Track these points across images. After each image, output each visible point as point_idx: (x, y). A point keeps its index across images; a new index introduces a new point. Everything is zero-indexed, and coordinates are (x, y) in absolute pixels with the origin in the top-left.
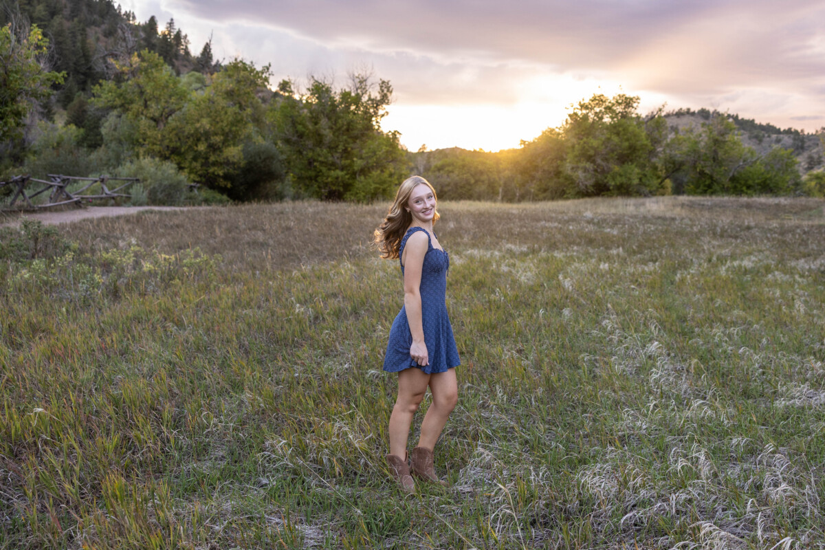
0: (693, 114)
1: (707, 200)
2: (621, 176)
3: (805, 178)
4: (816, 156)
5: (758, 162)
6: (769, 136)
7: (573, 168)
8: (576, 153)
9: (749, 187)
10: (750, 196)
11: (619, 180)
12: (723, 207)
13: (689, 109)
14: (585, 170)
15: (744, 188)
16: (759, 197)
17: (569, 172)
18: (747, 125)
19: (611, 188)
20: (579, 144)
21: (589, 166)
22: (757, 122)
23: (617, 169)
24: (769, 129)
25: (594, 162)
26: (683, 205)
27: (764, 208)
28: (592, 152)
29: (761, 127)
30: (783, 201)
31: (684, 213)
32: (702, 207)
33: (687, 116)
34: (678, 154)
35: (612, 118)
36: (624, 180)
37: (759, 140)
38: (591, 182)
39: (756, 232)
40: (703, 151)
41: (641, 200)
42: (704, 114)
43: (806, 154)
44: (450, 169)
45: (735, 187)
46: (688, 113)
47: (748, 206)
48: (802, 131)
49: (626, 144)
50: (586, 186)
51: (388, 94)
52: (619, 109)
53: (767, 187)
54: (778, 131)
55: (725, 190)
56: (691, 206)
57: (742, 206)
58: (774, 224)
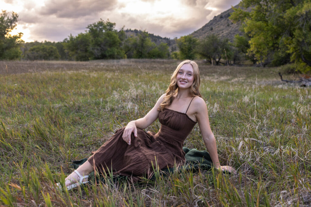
0: (132, 31)
1: (141, 60)
2: (110, 52)
3: (171, 54)
4: (174, 47)
5: (157, 47)
6: (159, 40)
7: (93, 49)
8: (94, 43)
9: (154, 56)
10: (154, 59)
11: (110, 53)
12: (146, 62)
13: (130, 29)
14: (98, 50)
15: (152, 57)
16: (157, 59)
17: (91, 50)
18: (152, 36)
19: (107, 56)
20: (94, 40)
21: (99, 48)
22: (155, 35)
23: (109, 49)
24: (159, 37)
25: (100, 46)
26: (133, 62)
27: (159, 62)
28: (99, 43)
29: (156, 37)
30: (165, 60)
31: (134, 64)
32: (140, 62)
33: (130, 32)
34: (130, 44)
35: (106, 31)
36: (112, 53)
37: (155, 41)
38: (99, 54)
39: (158, 68)
40: (138, 43)
41: (118, 60)
42: (136, 31)
43: (171, 47)
44: (38, 50)
45: (149, 56)
46: (130, 30)
47: (154, 62)
48: (170, 38)
49: (112, 40)
50: (98, 55)
51: (17, 17)
52: (108, 27)
53: (160, 56)
54: (161, 38)
55: (146, 57)
56: (136, 62)
57: (152, 62)
58: (163, 66)
